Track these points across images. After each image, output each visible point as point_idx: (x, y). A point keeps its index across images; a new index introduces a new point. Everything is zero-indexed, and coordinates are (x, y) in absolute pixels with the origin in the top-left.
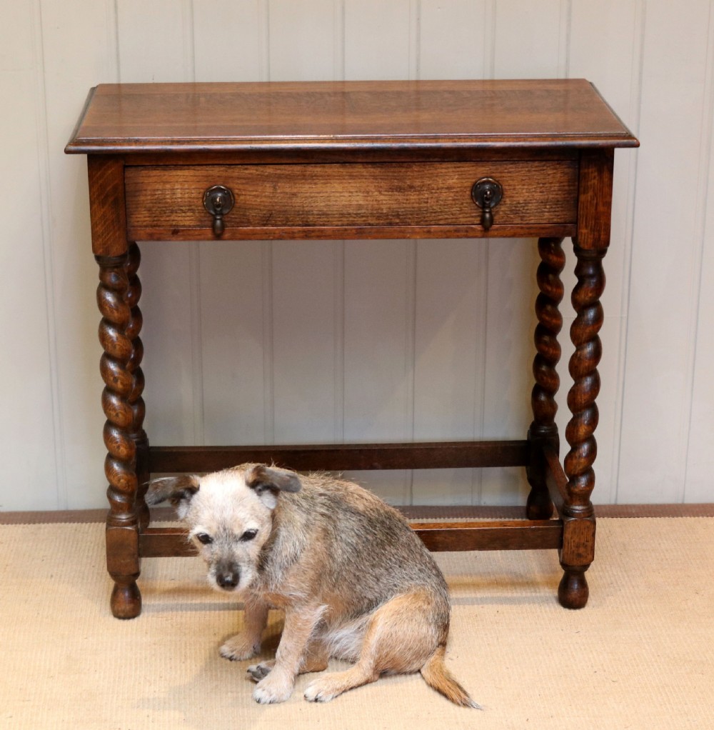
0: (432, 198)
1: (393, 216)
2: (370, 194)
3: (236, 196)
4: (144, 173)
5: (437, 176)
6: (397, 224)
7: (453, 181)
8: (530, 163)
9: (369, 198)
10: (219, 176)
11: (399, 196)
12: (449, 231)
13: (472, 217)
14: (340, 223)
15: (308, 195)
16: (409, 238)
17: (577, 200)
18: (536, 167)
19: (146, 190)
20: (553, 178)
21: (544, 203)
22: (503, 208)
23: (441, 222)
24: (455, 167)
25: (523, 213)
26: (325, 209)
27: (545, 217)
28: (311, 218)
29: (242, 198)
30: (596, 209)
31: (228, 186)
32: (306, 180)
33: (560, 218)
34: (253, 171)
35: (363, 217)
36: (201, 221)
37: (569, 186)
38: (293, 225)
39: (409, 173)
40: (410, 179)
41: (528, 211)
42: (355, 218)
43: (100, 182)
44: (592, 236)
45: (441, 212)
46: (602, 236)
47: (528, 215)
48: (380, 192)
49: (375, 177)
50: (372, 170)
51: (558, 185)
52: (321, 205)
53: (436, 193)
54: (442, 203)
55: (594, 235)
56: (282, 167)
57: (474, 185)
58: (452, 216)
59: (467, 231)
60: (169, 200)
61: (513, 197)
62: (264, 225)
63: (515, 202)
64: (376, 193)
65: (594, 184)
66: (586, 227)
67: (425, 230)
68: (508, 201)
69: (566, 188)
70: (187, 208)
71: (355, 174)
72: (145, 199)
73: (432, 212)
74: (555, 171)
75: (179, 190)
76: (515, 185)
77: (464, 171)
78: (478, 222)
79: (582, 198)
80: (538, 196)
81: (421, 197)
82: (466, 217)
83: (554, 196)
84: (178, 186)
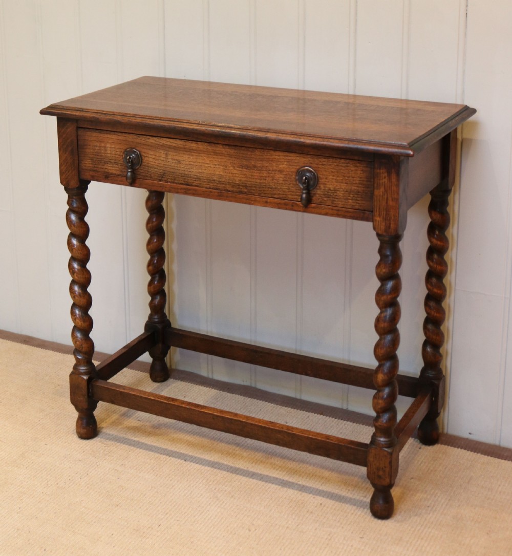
0: (269, 177)
1: (243, 186)
2: (228, 168)
3: (143, 157)
4: (89, 133)
5: (272, 161)
6: (245, 193)
7: (284, 166)
8: (338, 160)
9: (227, 171)
10: (132, 142)
11: (245, 171)
12: (280, 203)
13: (297, 195)
14: (208, 186)
15: (187, 162)
16: (253, 204)
17: (372, 194)
18: (343, 163)
19: (90, 145)
20: (356, 173)
21: (349, 192)
22: (319, 192)
23: (276, 196)
24: (285, 156)
25: (333, 198)
26: (198, 175)
27: (349, 203)
28: (190, 180)
29: (146, 159)
30: (387, 203)
31: (138, 150)
32: (186, 151)
33: (361, 206)
34: (153, 140)
35: (223, 184)
36: (121, 171)
37: (367, 181)
38: (178, 183)
39: (253, 156)
40: (254, 161)
41: (337, 197)
42: (218, 184)
43: (64, 136)
44: (384, 224)
45: (275, 188)
46: (391, 225)
47: (336, 200)
48: (234, 167)
49: (230, 156)
50: (229, 150)
51: (358, 179)
52: (196, 171)
53: (271, 173)
54: (276, 181)
55: (386, 223)
57: (298, 171)
58: (282, 193)
59: (293, 206)
60: (103, 154)
61: (326, 184)
62: (160, 180)
63: (327, 189)
64: (231, 168)
66: (380, 215)
67: (264, 200)
68: (322, 186)
69: (364, 182)
70: (114, 161)
71: (217, 152)
72: (89, 151)
73: (269, 188)
74: (356, 168)
75: (109, 148)
76: (327, 175)
77: (291, 159)
79: (376, 192)
80: (344, 186)
81: (262, 175)
82: (293, 195)
83: (355, 188)
84: (108, 145)
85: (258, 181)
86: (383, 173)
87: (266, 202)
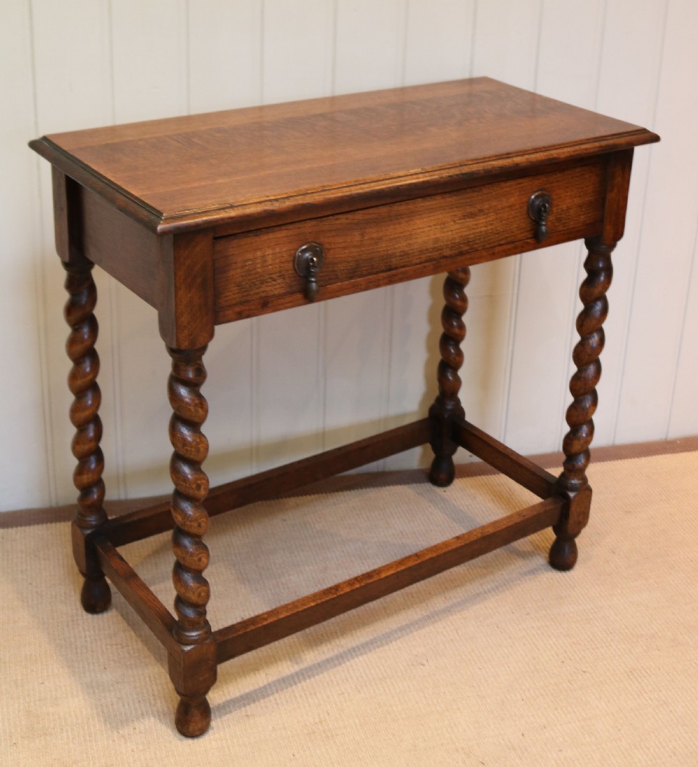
0: (497, 219)
1: (464, 243)
2: (446, 225)
3: (327, 251)
4: (235, 242)
5: (502, 196)
7: (515, 198)
8: (574, 170)
9: (445, 229)
10: (310, 233)
11: (470, 222)
12: (509, 249)
13: (527, 231)
14: (419, 261)
15: (392, 236)
17: (604, 199)
18: (578, 172)
20: (590, 181)
21: (580, 206)
22: (551, 218)
23: (502, 242)
24: (517, 184)
25: (565, 219)
26: (407, 249)
28: (394, 261)
29: (331, 252)
30: (618, 205)
31: (318, 241)
32: (391, 220)
33: (592, 219)
34: (343, 220)
35: (439, 250)
36: (291, 287)
37: (599, 187)
38: (378, 272)
39: (479, 197)
40: (480, 203)
41: (569, 217)
42: (432, 253)
43: (188, 262)
44: (613, 231)
45: (504, 231)
47: (569, 221)
48: (454, 221)
49: (451, 207)
50: (449, 199)
51: (592, 187)
52: (402, 246)
53: (500, 213)
54: (505, 222)
56: (371, 211)
58: (511, 235)
60: (259, 270)
61: (559, 205)
62: (352, 278)
63: (560, 210)
64: (451, 223)
65: (619, 181)
67: (491, 252)
68: (555, 210)
69: (598, 189)
70: (278, 274)
71: (434, 206)
72: (235, 273)
73: (496, 234)
74: (591, 174)
75: (270, 256)
76: (561, 194)
77: (525, 186)
78: (530, 236)
79: (609, 196)
80: (577, 201)
81: (489, 219)
83: (588, 199)
84: (269, 252)
86: (617, 171)
87: (493, 254)
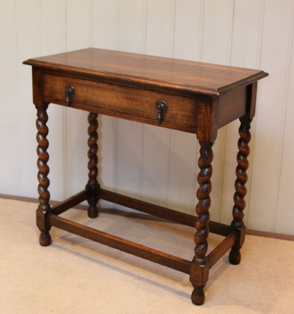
0: (141, 105)
1: (127, 110)
4: (48, 76)
5: (143, 96)
6: (128, 114)
7: (149, 99)
8: (179, 97)
9: (119, 100)
10: (70, 82)
11: (129, 102)
12: (146, 121)
13: (155, 116)
14: (109, 109)
15: (98, 95)
16: (132, 120)
17: (197, 117)
18: (181, 99)
19: (48, 83)
20: (188, 105)
21: (184, 116)
22: (168, 115)
23: (144, 116)
24: (150, 93)
25: (175, 119)
26: (104, 102)
27: (184, 123)
28: (99, 105)
29: (77, 92)
30: (204, 123)
32: (98, 88)
33: (190, 124)
34: (80, 81)
35: (116, 108)
36: (63, 98)
37: (194, 110)
39: (133, 93)
40: (133, 95)
41: (177, 118)
42: (114, 108)
43: (35, 77)
44: (202, 135)
45: (144, 112)
46: (207, 136)
47: (177, 120)
48: (123, 99)
49: (121, 92)
50: (120, 88)
51: (189, 109)
52: (102, 100)
53: (142, 103)
54: (145, 108)
55: (203, 135)
56: (89, 81)
57: (156, 102)
58: (148, 114)
59: (153, 122)
60: (55, 88)
61: (171, 111)
62: (84, 104)
63: (172, 113)
64: (121, 99)
65: (204, 111)
66: (200, 130)
68: (169, 112)
69: (193, 111)
70: (60, 92)
71: (114, 89)
72: (48, 86)
73: (141, 111)
74: (188, 102)
76: (172, 106)
77: (153, 95)
79: (199, 117)
80: (181, 112)
81: (137, 104)
82: (153, 116)
83: (188, 114)
84: (57, 83)
85: (135, 107)
86: (203, 106)
87: (139, 119)
